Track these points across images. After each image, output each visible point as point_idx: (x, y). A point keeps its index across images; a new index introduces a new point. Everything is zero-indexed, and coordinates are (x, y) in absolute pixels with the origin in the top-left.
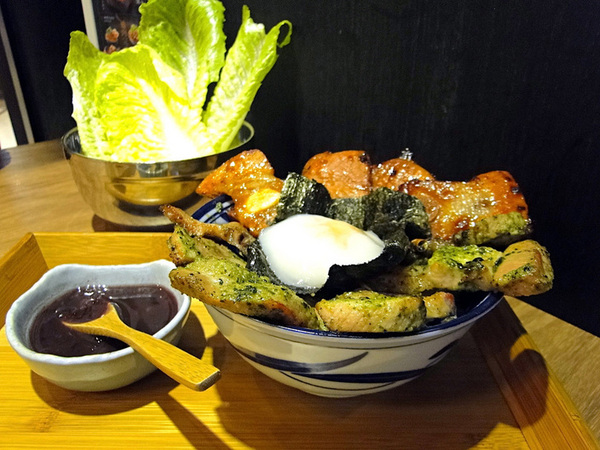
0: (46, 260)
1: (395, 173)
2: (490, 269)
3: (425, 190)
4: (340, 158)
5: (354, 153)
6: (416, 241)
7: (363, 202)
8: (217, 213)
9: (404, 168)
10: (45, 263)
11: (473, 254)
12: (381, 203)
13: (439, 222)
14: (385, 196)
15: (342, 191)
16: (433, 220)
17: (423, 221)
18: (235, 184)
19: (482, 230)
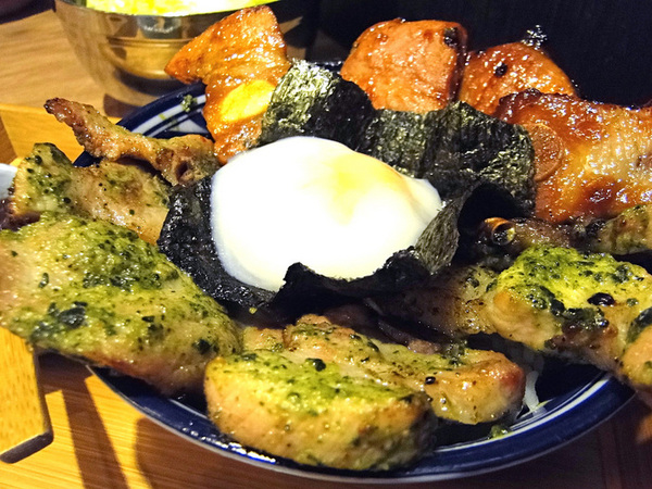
0: (13, 143)
1: (504, 70)
2: (623, 330)
3: (547, 115)
4: (410, 34)
5: (437, 26)
6: (494, 222)
7: (428, 122)
8: (183, 113)
9: (523, 63)
10: (11, 147)
11: (598, 278)
12: (450, 132)
13: (556, 185)
14: (461, 119)
15: (397, 96)
16: (546, 178)
17: (525, 177)
18: (215, 67)
19: (633, 230)
